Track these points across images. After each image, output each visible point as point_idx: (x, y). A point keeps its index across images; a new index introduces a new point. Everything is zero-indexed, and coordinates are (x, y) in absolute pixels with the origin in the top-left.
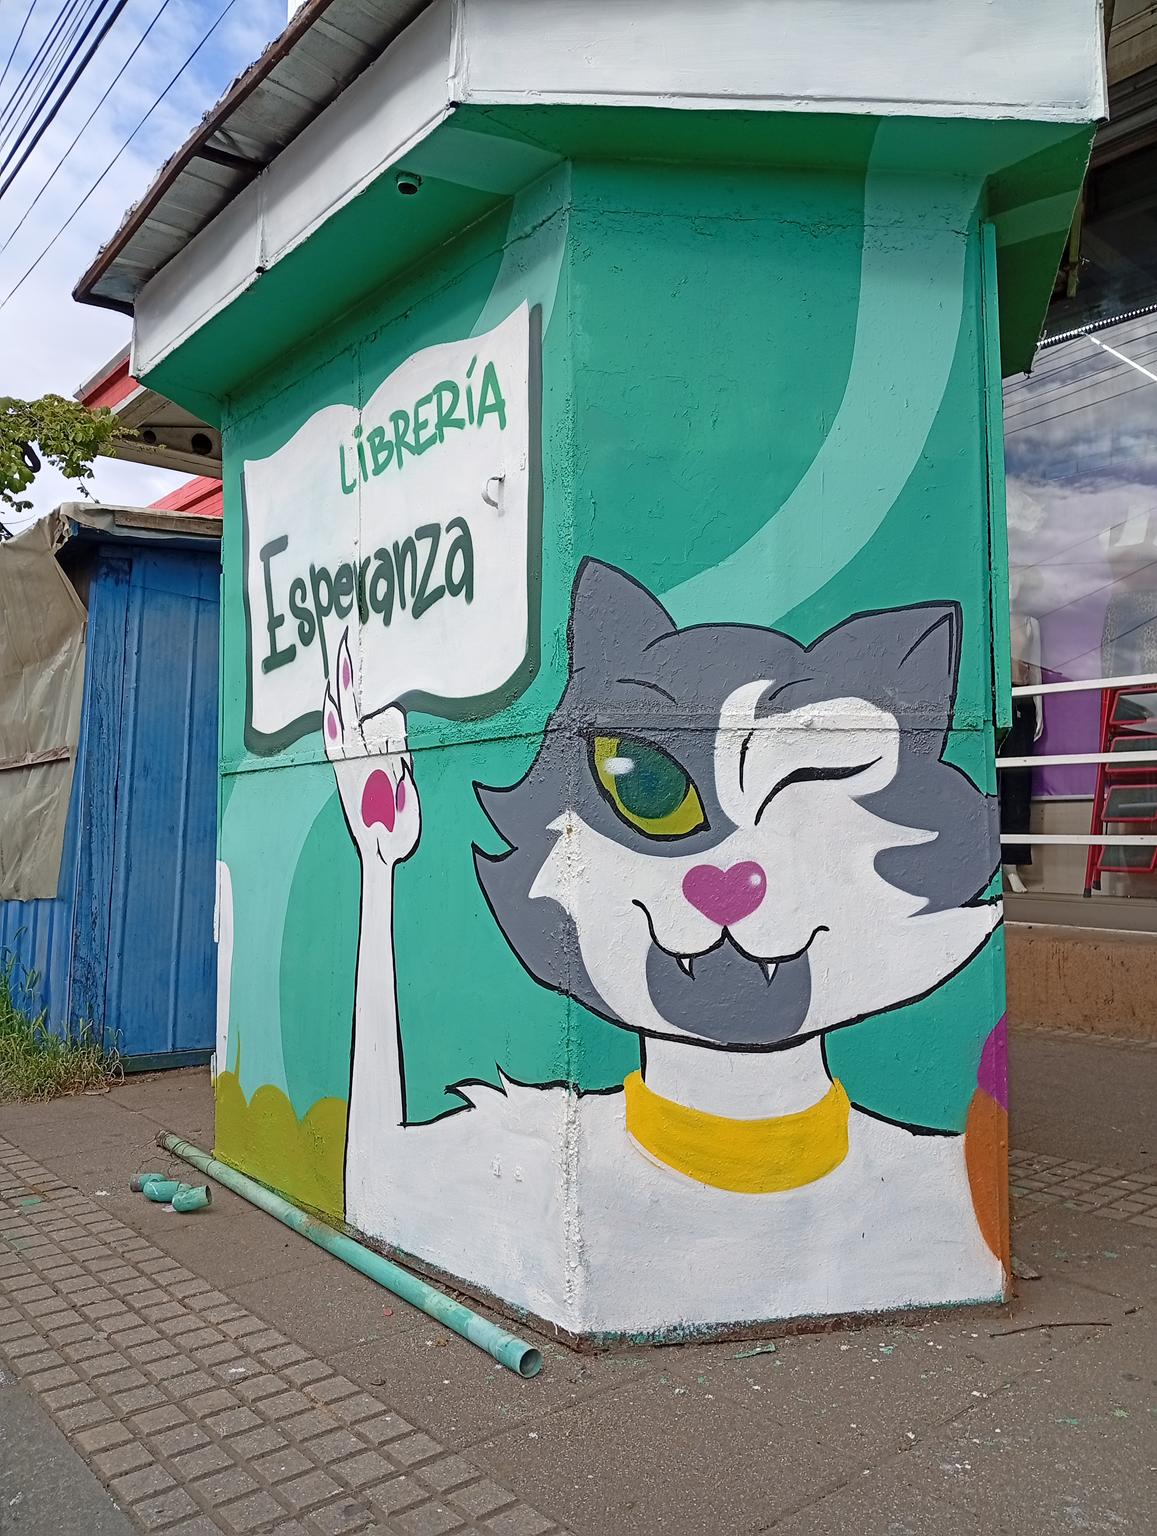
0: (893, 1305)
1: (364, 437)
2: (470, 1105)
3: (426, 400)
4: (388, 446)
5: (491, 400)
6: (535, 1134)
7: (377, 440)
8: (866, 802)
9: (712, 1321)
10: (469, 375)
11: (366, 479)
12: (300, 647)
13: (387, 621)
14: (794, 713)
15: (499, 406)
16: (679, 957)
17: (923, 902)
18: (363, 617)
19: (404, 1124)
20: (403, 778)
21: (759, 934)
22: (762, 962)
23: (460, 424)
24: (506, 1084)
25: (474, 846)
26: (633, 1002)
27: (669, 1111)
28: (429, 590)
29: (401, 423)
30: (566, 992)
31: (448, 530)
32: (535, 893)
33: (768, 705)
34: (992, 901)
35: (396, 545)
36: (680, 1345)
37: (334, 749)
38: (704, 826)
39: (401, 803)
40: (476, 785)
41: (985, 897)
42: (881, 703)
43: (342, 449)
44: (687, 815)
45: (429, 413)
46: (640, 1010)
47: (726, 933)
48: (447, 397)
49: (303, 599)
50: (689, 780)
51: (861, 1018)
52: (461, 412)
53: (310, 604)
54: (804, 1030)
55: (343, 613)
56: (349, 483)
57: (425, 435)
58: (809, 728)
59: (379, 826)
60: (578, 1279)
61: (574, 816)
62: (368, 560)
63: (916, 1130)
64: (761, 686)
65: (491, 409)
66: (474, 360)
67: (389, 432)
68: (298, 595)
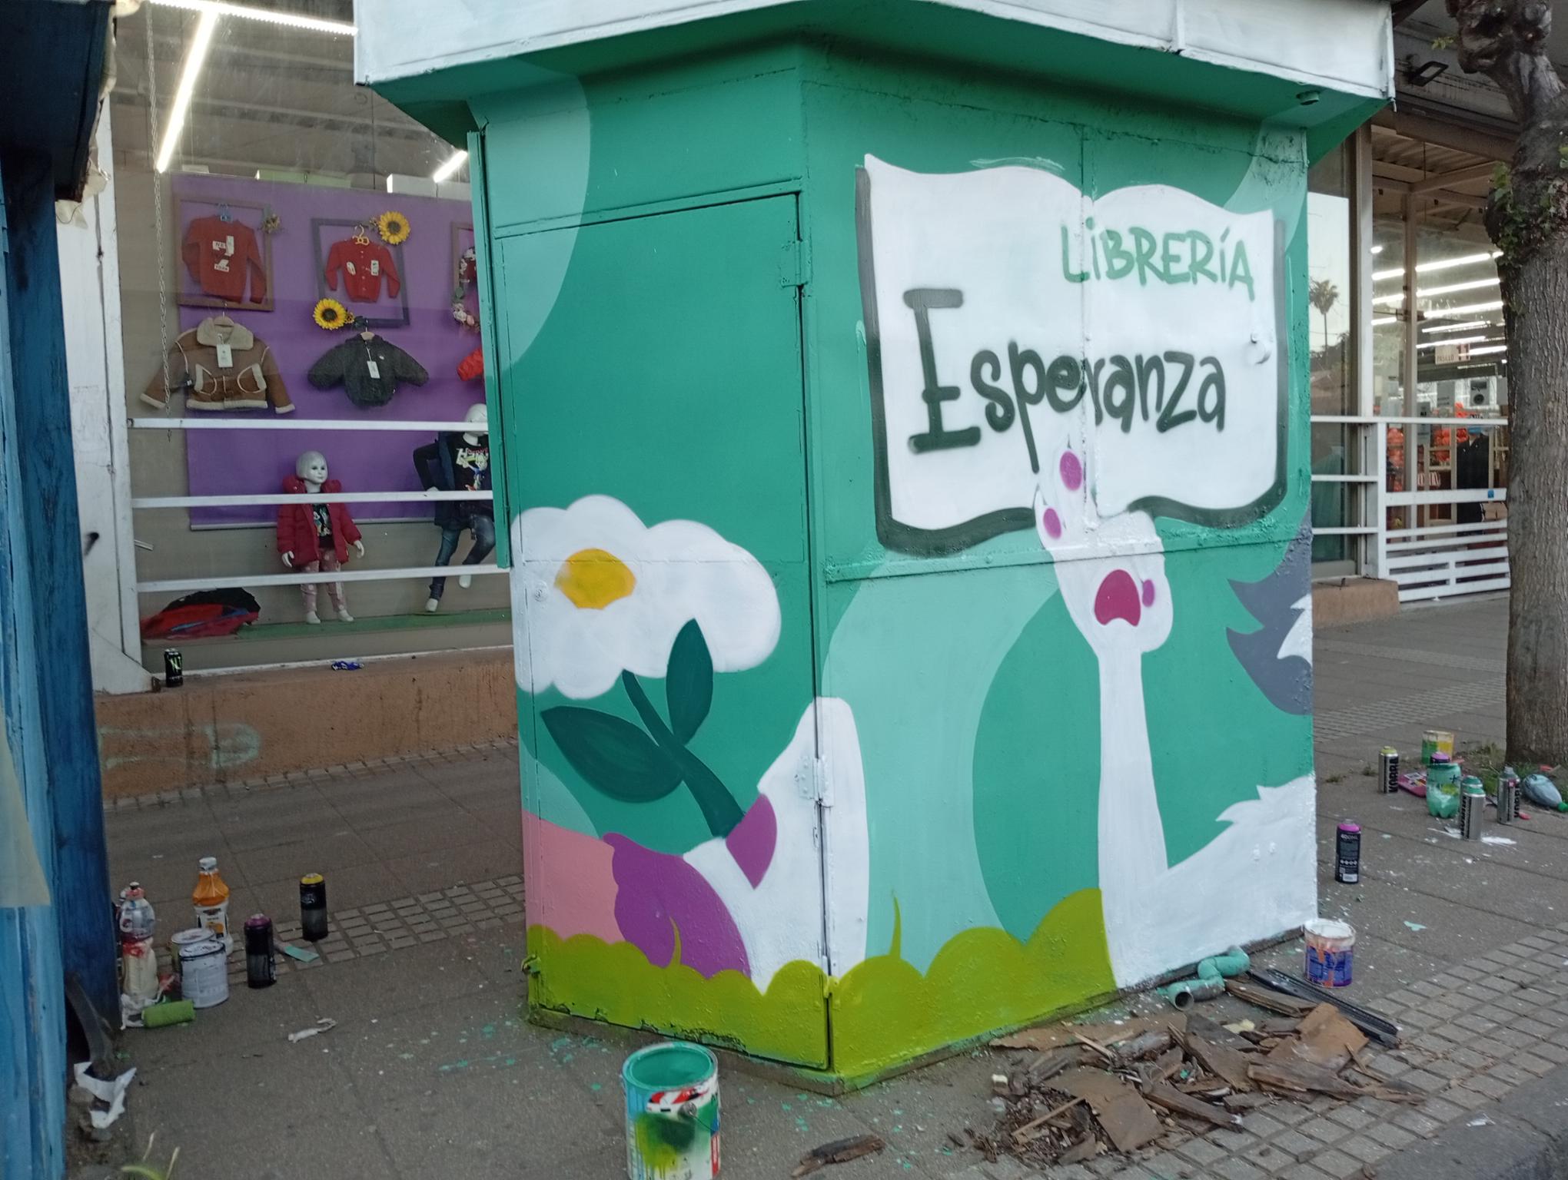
1: (1096, 234)
2: (1231, 824)
3: (1179, 238)
5: (1240, 271)
6: (1284, 814)
7: (1112, 243)
11: (1098, 276)
12: (986, 430)
13: (1126, 427)
15: (1248, 280)
23: (1212, 276)
28: (1178, 410)
29: (1145, 245)
31: (1204, 362)
32: (1283, 653)
35: (1139, 359)
37: (1055, 548)
39: (1149, 600)
43: (1065, 230)
45: (1184, 252)
48: (1201, 250)
49: (996, 375)
52: (1214, 266)
53: (1006, 384)
55: (1061, 407)
56: (1075, 270)
59: (1119, 624)
62: (1100, 364)
65: (1241, 279)
66: (1227, 231)
67: (1128, 244)
68: (987, 370)
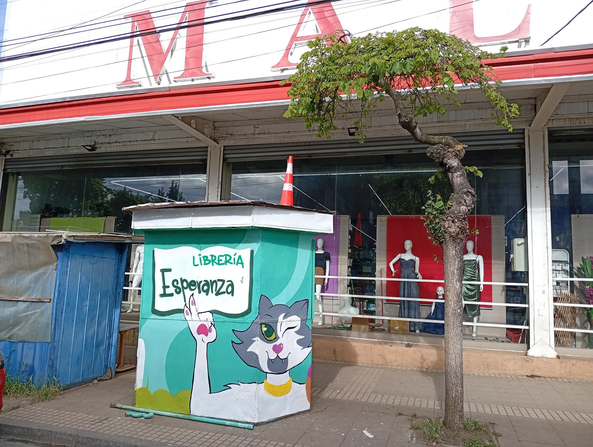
0: (296, 412)
1: (201, 257)
2: (230, 388)
3: (222, 256)
4: (209, 260)
5: (240, 261)
6: (247, 391)
7: (205, 258)
8: (296, 332)
9: (274, 418)
10: (234, 255)
11: (201, 265)
12: (175, 294)
13: (207, 294)
14: (288, 318)
15: (242, 263)
16: (271, 360)
17: (302, 347)
18: (200, 292)
19: (210, 393)
20: (211, 326)
21: (282, 355)
22: (282, 359)
23: (232, 263)
24: (240, 384)
25: (232, 341)
26: (265, 368)
27: (270, 385)
28: (221, 291)
29: (214, 258)
30: (256, 367)
31: (227, 281)
32: (248, 350)
33: (285, 317)
34: (311, 347)
35: (211, 281)
36: (270, 422)
37: (188, 318)
38: (275, 338)
39: (210, 330)
40: (233, 330)
41: (310, 346)
42: (299, 316)
43: (194, 257)
44: (273, 337)
45: (223, 259)
46: (266, 369)
47: (278, 355)
48: (228, 258)
49: (177, 284)
50: (274, 331)
51: (294, 367)
52: (232, 261)
53: (180, 285)
54: (287, 370)
55: (192, 290)
56: (195, 264)
57: (221, 262)
58: (290, 321)
59: (202, 336)
60: (257, 414)
61: (259, 338)
62: (201, 282)
63: (300, 384)
64: (284, 314)
65: (240, 263)
66: (236, 254)
67: (210, 258)
68: (175, 283)
